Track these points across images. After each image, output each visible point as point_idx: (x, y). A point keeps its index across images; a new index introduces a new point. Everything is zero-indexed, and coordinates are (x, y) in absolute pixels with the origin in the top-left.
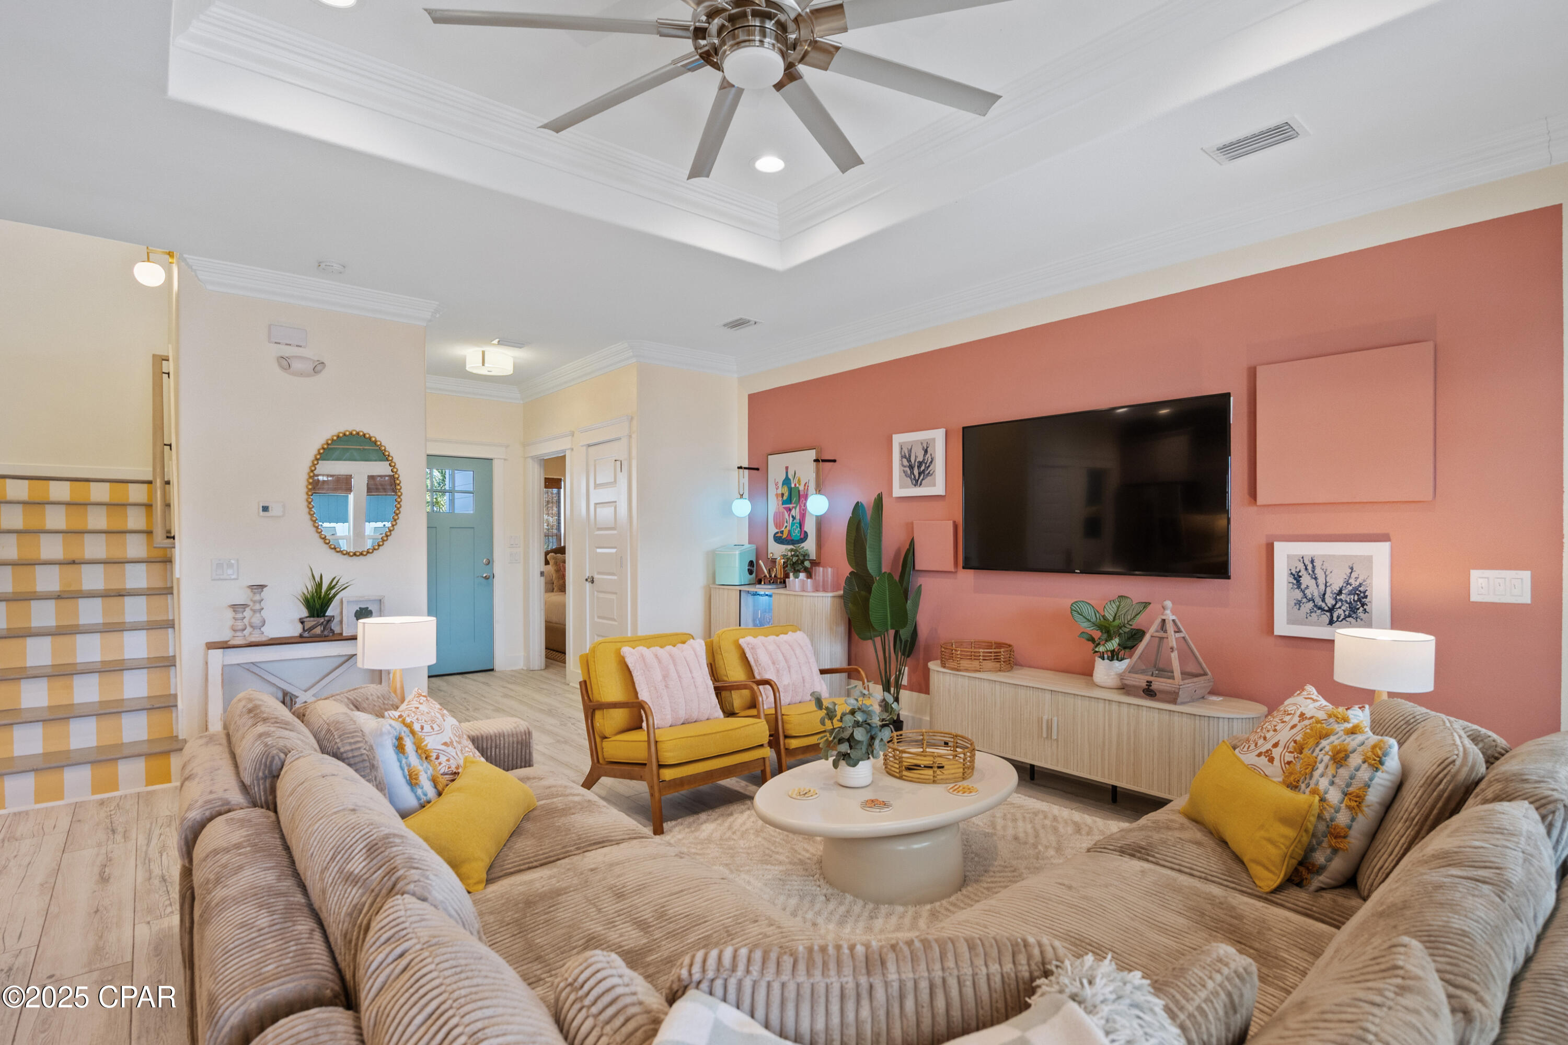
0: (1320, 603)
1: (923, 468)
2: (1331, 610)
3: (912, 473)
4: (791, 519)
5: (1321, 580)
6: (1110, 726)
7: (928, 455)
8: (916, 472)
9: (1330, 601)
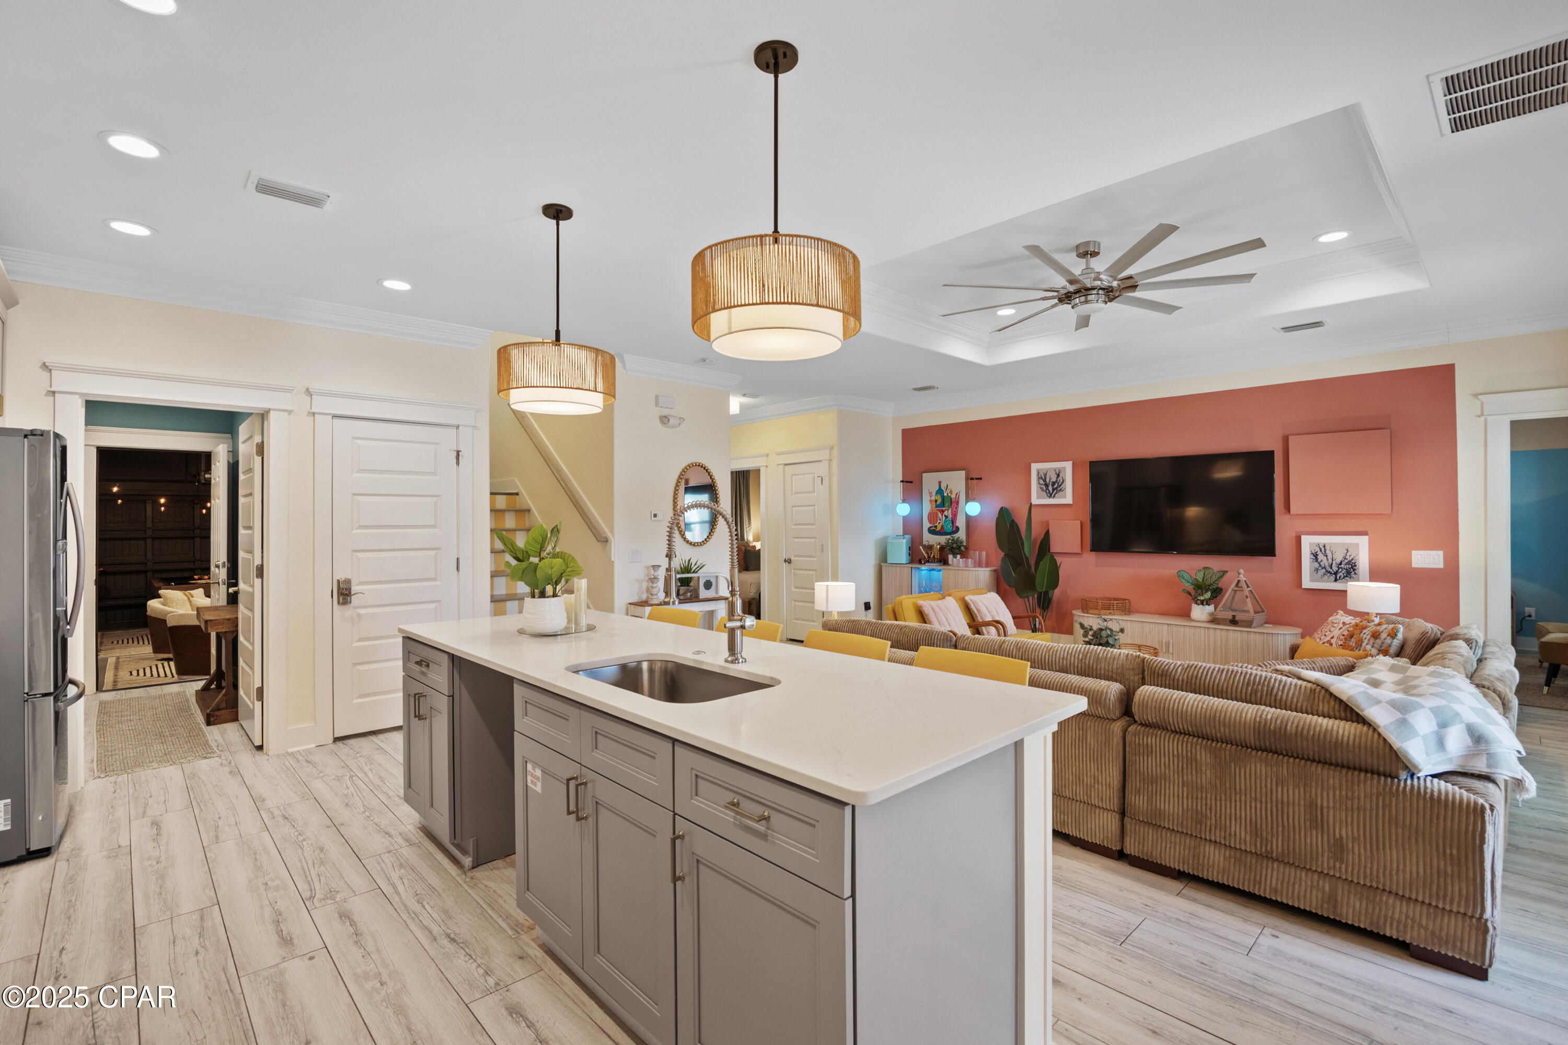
0: (1330, 570)
1: (1056, 486)
2: (1336, 573)
3: (1047, 489)
4: (944, 518)
5: (1330, 557)
6: (1209, 645)
7: (1060, 478)
8: (1050, 488)
9: (1335, 568)
